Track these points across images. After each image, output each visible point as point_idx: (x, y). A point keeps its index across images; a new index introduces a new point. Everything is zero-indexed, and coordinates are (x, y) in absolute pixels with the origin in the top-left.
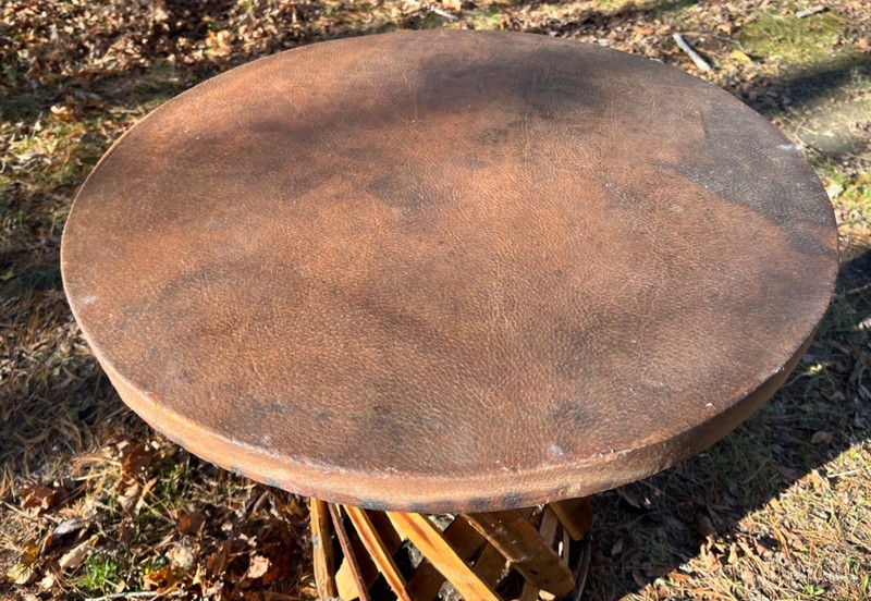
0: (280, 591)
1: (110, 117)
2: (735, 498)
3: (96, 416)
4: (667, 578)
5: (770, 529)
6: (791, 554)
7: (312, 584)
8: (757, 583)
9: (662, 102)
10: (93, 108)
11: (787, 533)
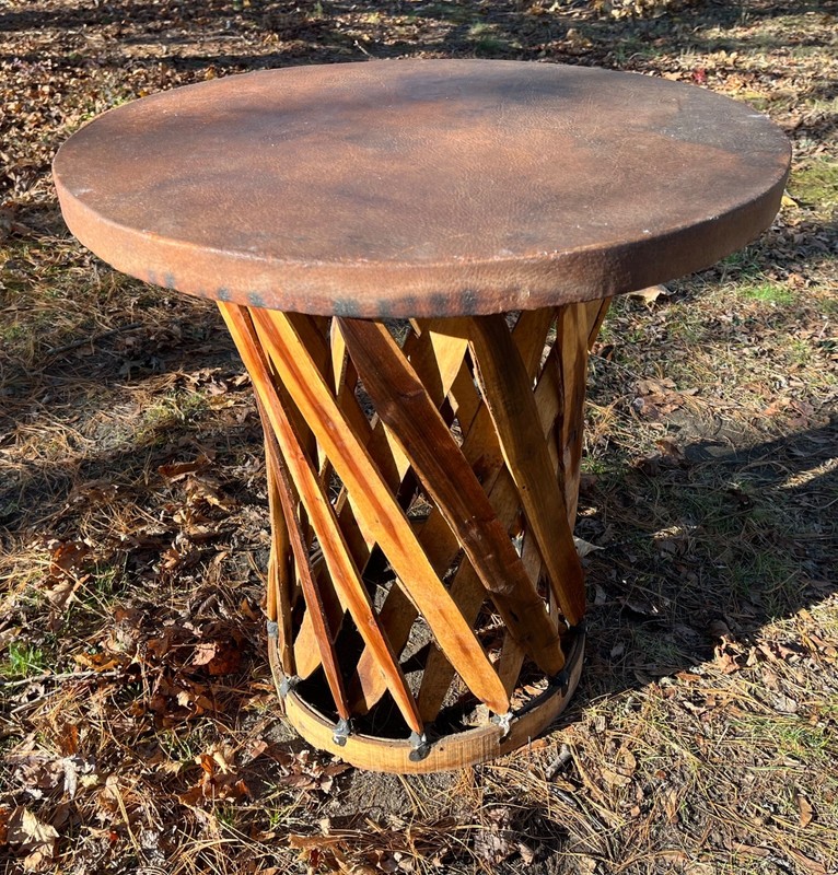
2: (756, 606)
3: (19, 523)
4: (673, 677)
5: (798, 636)
6: (822, 661)
7: (265, 680)
8: (781, 687)
11: (817, 641)
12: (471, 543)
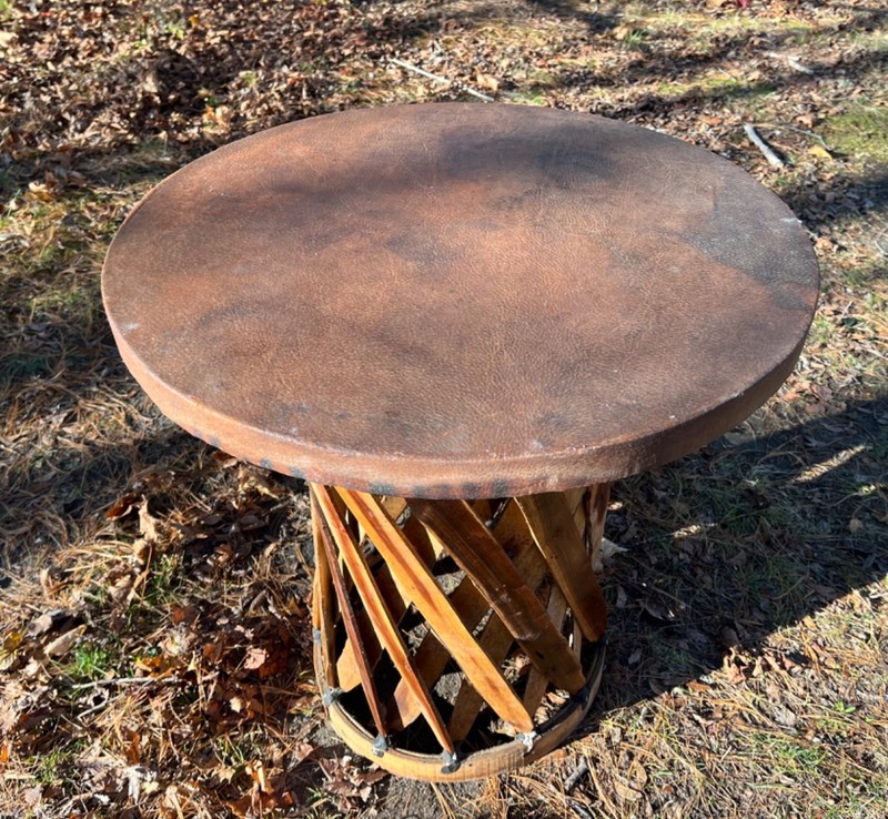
0: (277, 685)
1: (94, 199)
2: (765, 613)
3: (82, 510)
4: (686, 687)
5: (801, 646)
6: (822, 672)
7: (311, 681)
8: (783, 699)
9: (677, 177)
10: (76, 187)
11: (819, 651)
12: (502, 606)
